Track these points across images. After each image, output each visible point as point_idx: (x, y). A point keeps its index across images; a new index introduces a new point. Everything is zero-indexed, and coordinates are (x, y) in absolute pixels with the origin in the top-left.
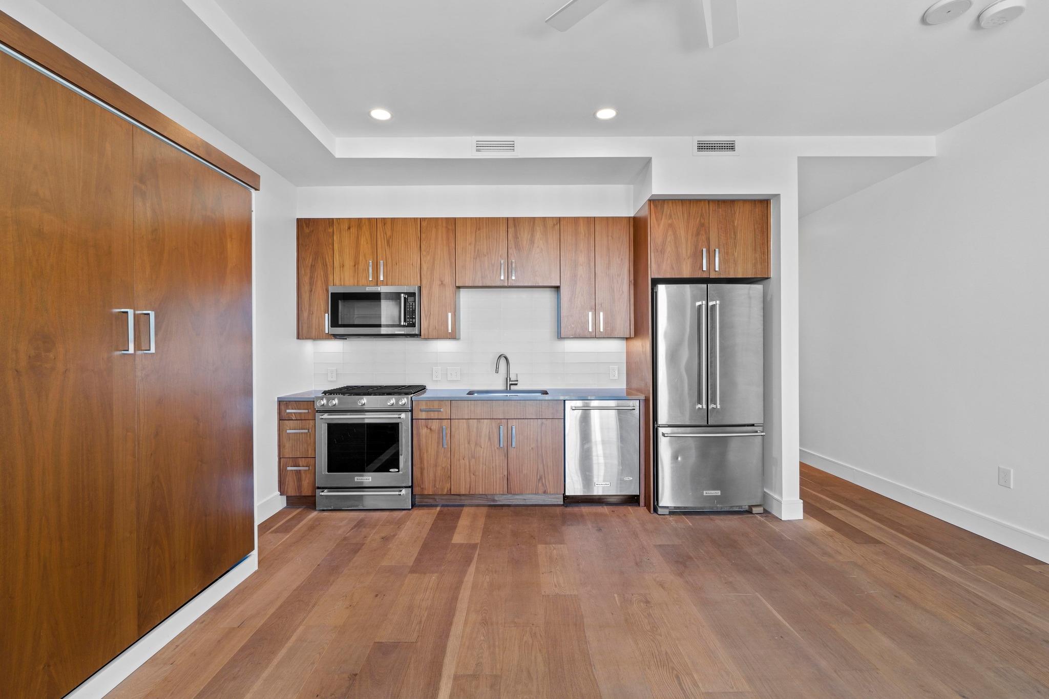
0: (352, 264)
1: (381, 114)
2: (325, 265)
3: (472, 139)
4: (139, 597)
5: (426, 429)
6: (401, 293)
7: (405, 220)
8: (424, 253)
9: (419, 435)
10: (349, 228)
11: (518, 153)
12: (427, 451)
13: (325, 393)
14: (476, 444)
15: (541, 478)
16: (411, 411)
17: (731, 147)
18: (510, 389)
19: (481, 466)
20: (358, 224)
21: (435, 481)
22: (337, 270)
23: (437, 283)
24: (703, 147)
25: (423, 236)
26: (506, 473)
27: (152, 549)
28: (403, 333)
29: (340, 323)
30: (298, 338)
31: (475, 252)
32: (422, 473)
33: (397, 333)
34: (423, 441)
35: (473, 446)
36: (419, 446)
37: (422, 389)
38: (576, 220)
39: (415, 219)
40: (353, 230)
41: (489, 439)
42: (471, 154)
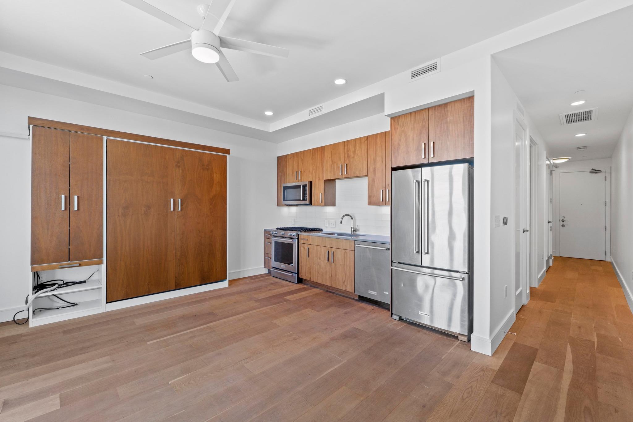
0: (291, 173)
1: (269, 113)
2: (284, 175)
3: (307, 111)
4: (176, 278)
5: (303, 248)
6: (301, 185)
7: (307, 150)
8: (313, 165)
9: (301, 250)
10: (291, 158)
11: (325, 111)
12: (303, 258)
13: (277, 229)
14: (319, 259)
15: (344, 282)
16: (298, 239)
17: (434, 67)
18: (353, 233)
19: (321, 269)
20: (293, 155)
21: (306, 273)
22: (287, 177)
23: (317, 179)
24: (415, 75)
25: (313, 157)
26: (330, 276)
27: (180, 265)
28: (303, 203)
29: (286, 199)
30: (277, 206)
31: (331, 162)
32: (302, 269)
33: (301, 203)
34: (302, 252)
35: (318, 259)
36: (301, 255)
37: (320, 230)
38: (376, 135)
39: (310, 150)
40: (292, 158)
41: (324, 256)
42: (307, 117)
